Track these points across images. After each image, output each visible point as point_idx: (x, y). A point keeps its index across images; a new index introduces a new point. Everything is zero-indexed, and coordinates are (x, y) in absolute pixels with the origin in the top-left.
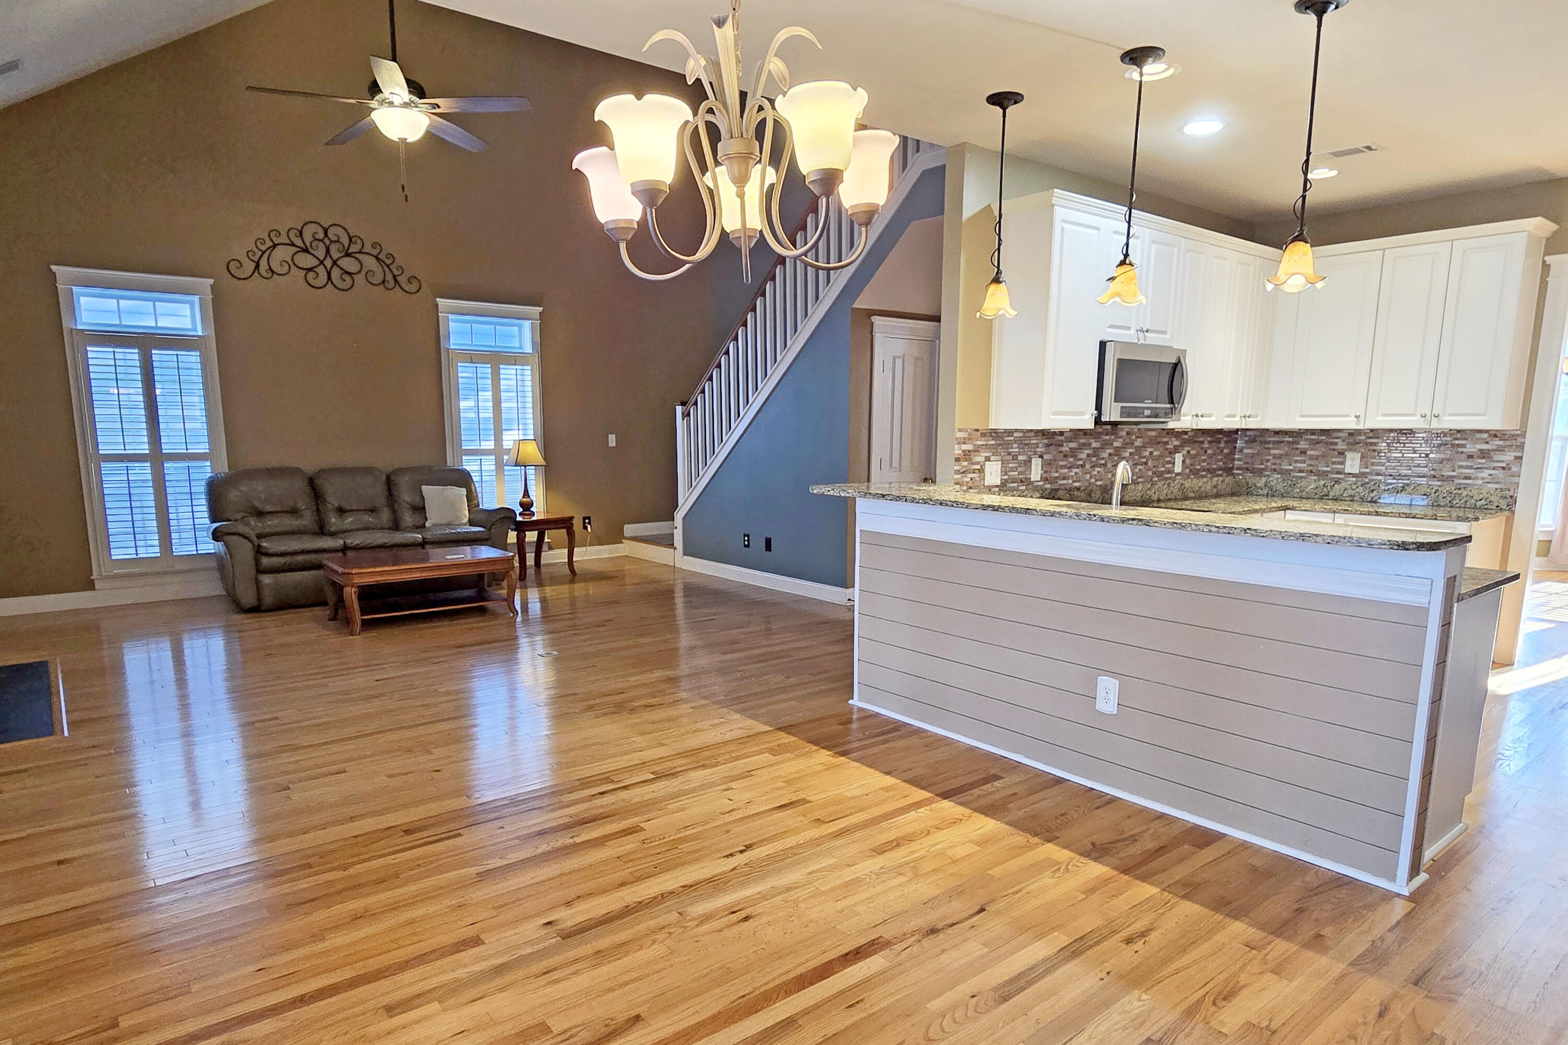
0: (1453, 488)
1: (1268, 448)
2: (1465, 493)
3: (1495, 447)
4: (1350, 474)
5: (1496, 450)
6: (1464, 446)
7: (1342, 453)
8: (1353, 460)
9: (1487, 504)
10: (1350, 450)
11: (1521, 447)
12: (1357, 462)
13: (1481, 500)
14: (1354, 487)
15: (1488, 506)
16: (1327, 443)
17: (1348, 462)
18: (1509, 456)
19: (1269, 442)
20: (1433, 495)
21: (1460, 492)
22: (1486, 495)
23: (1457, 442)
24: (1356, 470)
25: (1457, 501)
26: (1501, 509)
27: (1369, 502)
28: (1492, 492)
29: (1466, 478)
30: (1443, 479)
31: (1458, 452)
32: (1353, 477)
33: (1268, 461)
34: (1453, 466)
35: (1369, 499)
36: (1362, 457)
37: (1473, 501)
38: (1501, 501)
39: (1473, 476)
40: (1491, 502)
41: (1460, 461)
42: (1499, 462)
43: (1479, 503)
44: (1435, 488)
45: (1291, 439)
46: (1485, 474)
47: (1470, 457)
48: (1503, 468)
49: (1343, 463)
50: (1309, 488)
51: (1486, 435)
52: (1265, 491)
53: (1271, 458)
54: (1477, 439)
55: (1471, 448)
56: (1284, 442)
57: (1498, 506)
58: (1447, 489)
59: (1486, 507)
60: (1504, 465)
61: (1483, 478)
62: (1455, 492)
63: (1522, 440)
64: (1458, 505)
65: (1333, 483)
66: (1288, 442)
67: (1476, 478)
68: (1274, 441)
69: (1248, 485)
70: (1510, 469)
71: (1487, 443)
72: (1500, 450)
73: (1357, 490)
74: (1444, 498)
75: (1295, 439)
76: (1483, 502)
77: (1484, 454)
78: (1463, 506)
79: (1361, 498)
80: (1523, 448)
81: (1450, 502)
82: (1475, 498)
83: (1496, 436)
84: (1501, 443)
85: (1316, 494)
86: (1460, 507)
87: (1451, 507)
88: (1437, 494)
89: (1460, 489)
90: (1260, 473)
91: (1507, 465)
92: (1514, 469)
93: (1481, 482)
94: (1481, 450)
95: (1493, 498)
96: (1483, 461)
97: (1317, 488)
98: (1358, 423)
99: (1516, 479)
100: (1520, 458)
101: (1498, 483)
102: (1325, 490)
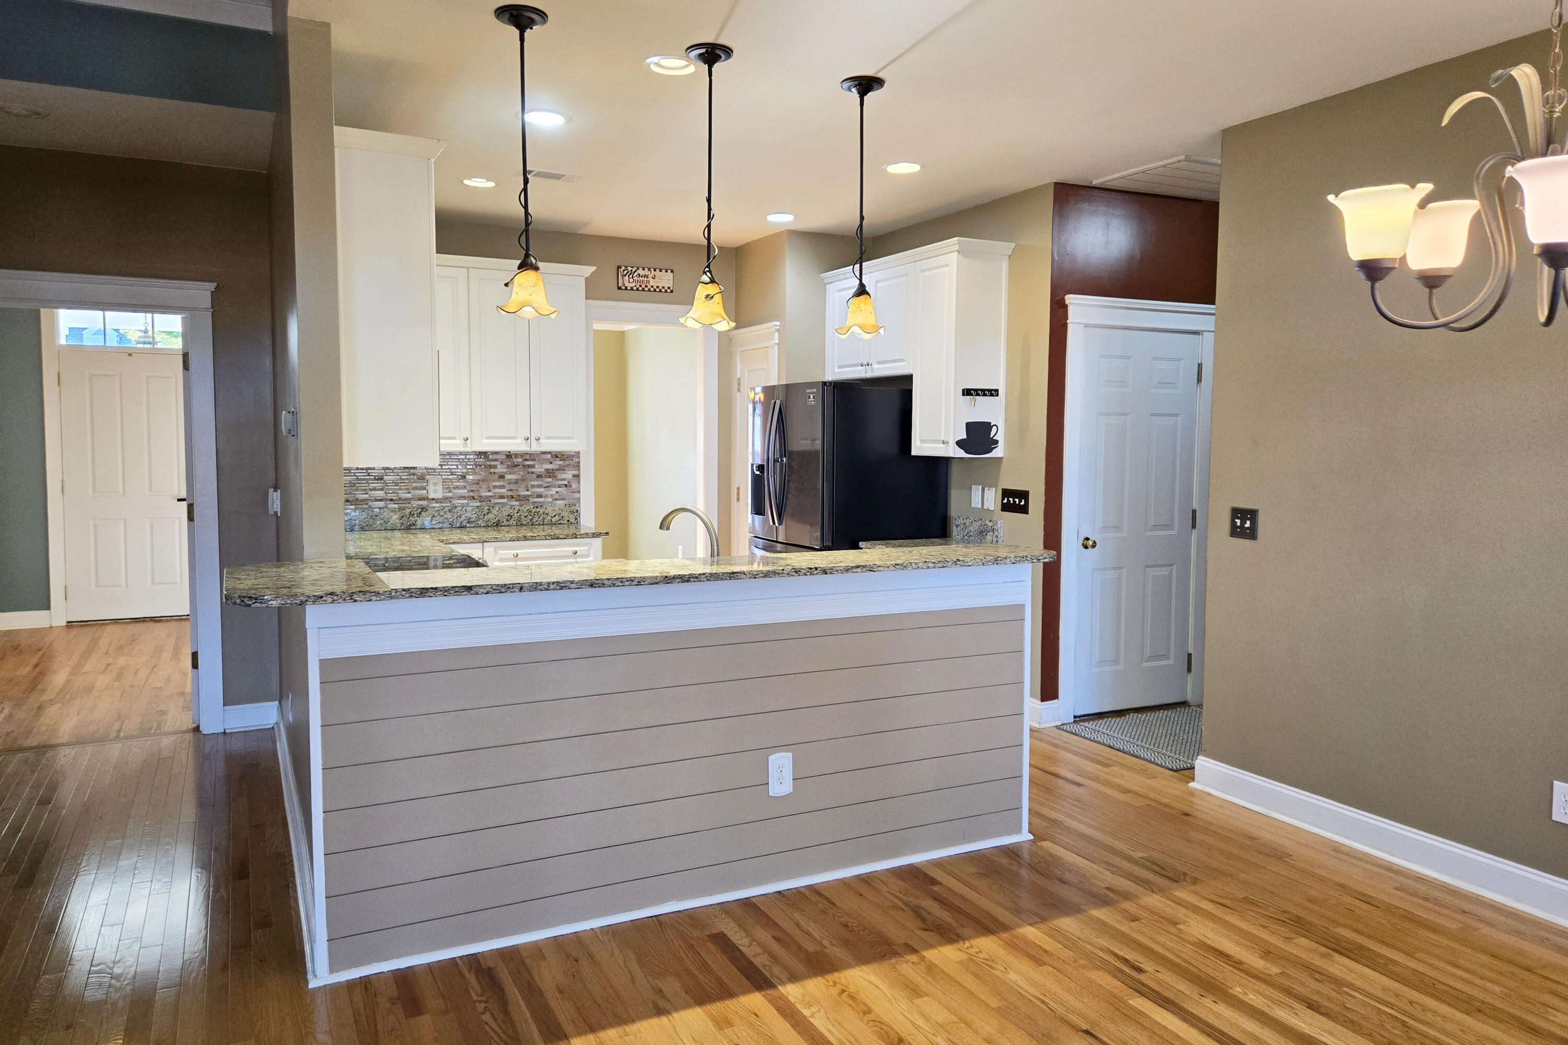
0: (532, 507)
2: (542, 511)
3: (557, 467)
4: (433, 499)
5: (559, 470)
6: (533, 466)
8: (435, 484)
9: (560, 520)
11: (577, 466)
12: (440, 487)
13: (555, 516)
14: (442, 513)
15: (562, 521)
17: (431, 488)
18: (568, 475)
20: (516, 515)
21: (538, 510)
22: (558, 511)
23: (527, 463)
24: (439, 495)
25: (536, 519)
26: (571, 523)
27: (458, 527)
28: (562, 507)
29: (539, 496)
30: (520, 499)
31: (529, 473)
34: (527, 486)
35: (458, 525)
37: (549, 518)
38: (571, 516)
39: (544, 494)
40: (563, 517)
42: (562, 480)
43: (554, 520)
44: (517, 508)
46: (553, 491)
47: (539, 476)
48: (566, 485)
51: (549, 456)
54: (544, 460)
55: (539, 468)
57: (568, 521)
58: (528, 508)
59: (559, 522)
60: (566, 482)
61: (552, 496)
62: (533, 511)
63: (577, 460)
64: (537, 523)
65: (420, 510)
67: (546, 496)
70: (571, 486)
71: (551, 463)
72: (561, 469)
73: (446, 516)
74: (525, 517)
76: (557, 518)
77: (550, 473)
78: (541, 523)
79: (450, 524)
80: (578, 467)
81: (531, 520)
82: (550, 514)
83: (557, 457)
84: (561, 463)
86: (539, 525)
87: (532, 525)
88: (519, 514)
89: (537, 507)
91: (569, 482)
92: (574, 486)
93: (550, 500)
94: (547, 470)
95: (563, 514)
96: (550, 480)
97: (402, 517)
98: (465, 445)
99: (577, 495)
100: (577, 476)
101: (563, 499)
102: (411, 518)
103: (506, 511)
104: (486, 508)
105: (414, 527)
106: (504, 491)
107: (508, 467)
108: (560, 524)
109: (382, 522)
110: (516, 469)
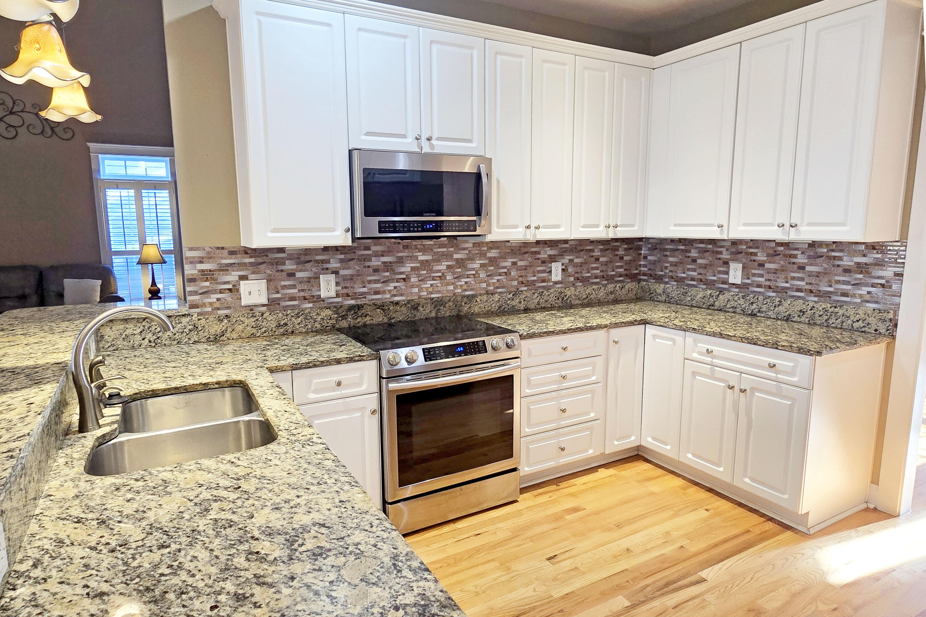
0: (829, 306)
1: (666, 256)
2: (841, 312)
3: (873, 262)
4: (733, 284)
5: (876, 264)
6: (840, 258)
7: (726, 263)
8: (735, 270)
9: (864, 327)
10: (733, 260)
12: (739, 273)
13: (858, 321)
14: (736, 299)
15: (866, 329)
16: (713, 252)
17: (731, 272)
18: (889, 272)
19: (666, 250)
20: (809, 312)
21: (836, 310)
22: (862, 316)
23: (834, 254)
24: (738, 281)
25: (833, 321)
26: (880, 333)
28: (869, 312)
29: (843, 294)
30: (821, 295)
31: (834, 266)
32: (736, 288)
33: (666, 268)
34: (830, 281)
35: (750, 312)
36: (744, 268)
37: (850, 322)
38: (880, 324)
39: (850, 293)
40: (868, 324)
41: (836, 275)
42: (879, 278)
43: (856, 325)
44: (811, 304)
45: (683, 247)
46: (864, 291)
47: (847, 271)
48: (883, 286)
49: (727, 273)
50: (698, 297)
51: (863, 248)
52: (663, 298)
53: (668, 265)
54: (855, 251)
55: (847, 262)
56: (678, 250)
57: (876, 330)
58: (824, 306)
59: (863, 329)
60: (883, 282)
61: (861, 296)
62: (830, 310)
63: (901, 254)
64: (833, 325)
65: (718, 293)
66: (682, 249)
67: (854, 296)
68: (670, 249)
69: (650, 291)
70: (890, 287)
71: (864, 256)
72: (879, 264)
73: (739, 302)
74: (820, 316)
75: (688, 248)
76: (861, 324)
77: (861, 268)
78: (839, 326)
79: (742, 310)
80: (903, 263)
81: (826, 321)
82: (852, 318)
83: (874, 248)
84: (879, 256)
85: (704, 303)
86: (836, 328)
87: (827, 326)
88: (812, 311)
89: (836, 307)
90: (659, 279)
91: (887, 282)
92: (894, 287)
93: (859, 301)
94: (858, 264)
95: (870, 320)
96: (861, 276)
97: (704, 297)
98: (722, 232)
99: (896, 299)
100: (900, 275)
101: (877, 302)
102: (711, 299)
103: (799, 305)
104: (778, 299)
105: (712, 308)
106: (803, 283)
107: (809, 257)
108: (864, 332)
109: (689, 299)
110: (819, 260)
